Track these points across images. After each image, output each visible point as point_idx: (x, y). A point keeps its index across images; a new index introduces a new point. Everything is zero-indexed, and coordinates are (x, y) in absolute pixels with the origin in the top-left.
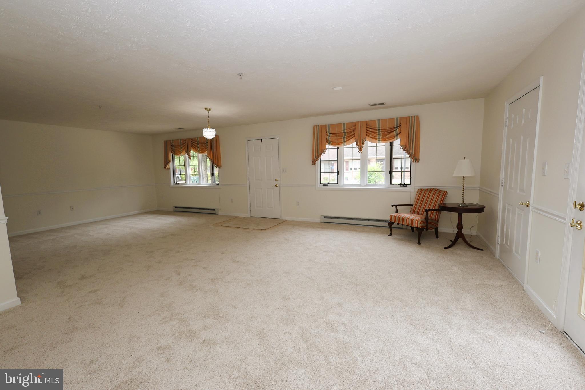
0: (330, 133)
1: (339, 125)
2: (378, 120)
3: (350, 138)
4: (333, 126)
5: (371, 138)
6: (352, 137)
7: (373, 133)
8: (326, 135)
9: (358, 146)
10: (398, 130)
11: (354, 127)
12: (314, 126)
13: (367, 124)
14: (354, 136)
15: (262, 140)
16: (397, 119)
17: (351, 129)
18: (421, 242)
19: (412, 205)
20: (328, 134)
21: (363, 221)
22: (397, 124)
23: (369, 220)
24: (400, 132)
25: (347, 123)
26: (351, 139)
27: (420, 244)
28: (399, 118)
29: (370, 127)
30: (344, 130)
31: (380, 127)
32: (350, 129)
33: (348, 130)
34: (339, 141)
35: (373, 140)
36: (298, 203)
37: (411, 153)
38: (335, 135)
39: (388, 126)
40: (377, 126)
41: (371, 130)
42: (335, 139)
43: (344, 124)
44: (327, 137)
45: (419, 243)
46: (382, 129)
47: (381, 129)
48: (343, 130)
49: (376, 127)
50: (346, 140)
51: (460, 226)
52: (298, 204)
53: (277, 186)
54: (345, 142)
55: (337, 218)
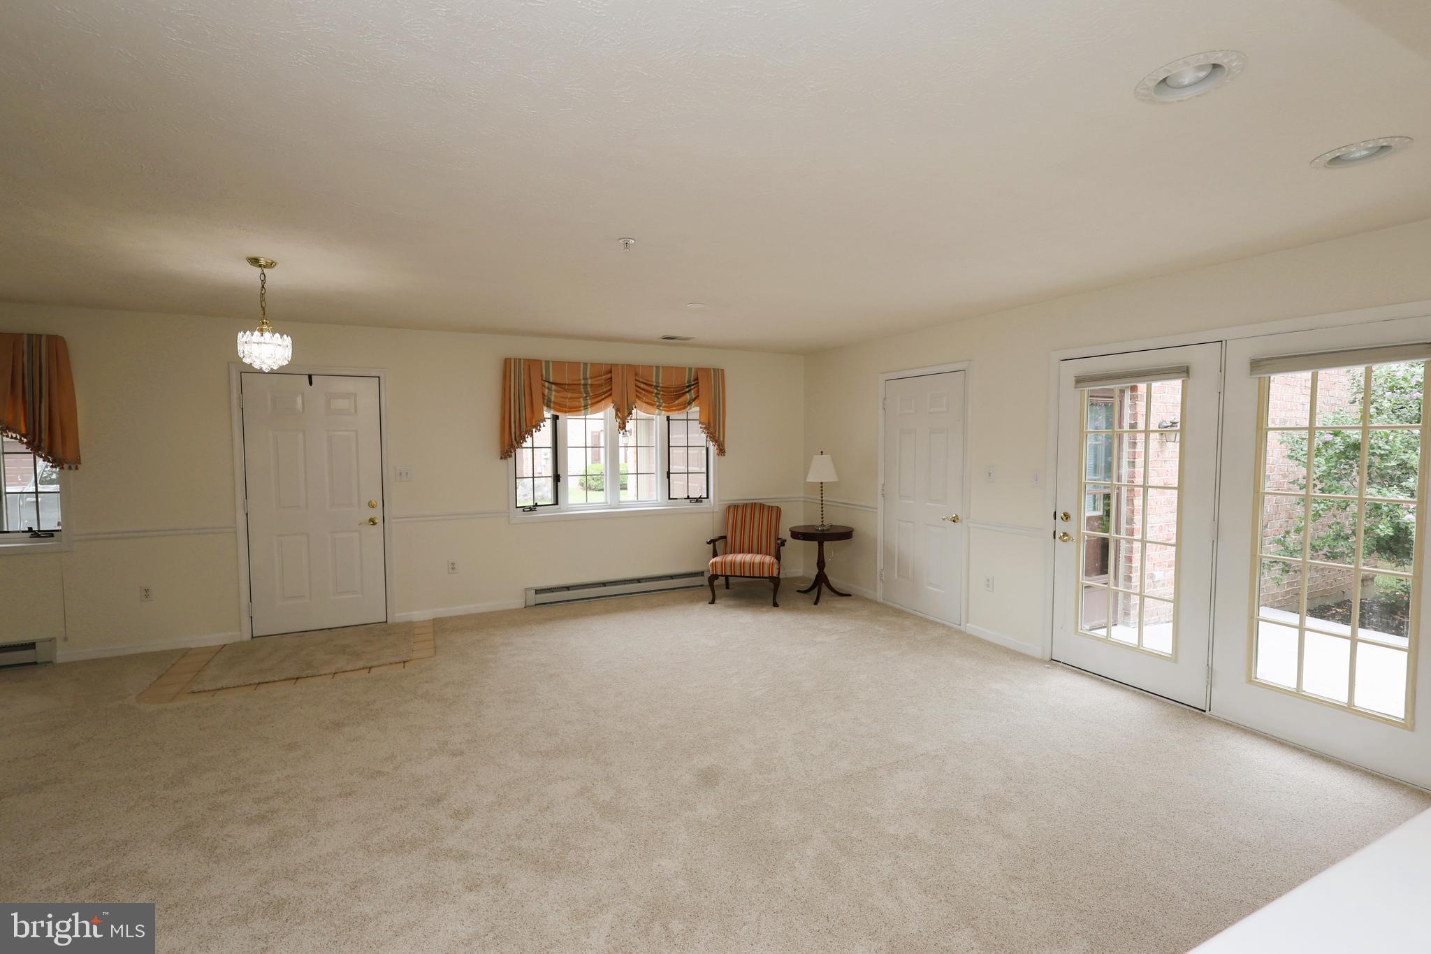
0: (551, 381)
1: (574, 365)
2: (656, 367)
3: (600, 398)
4: (559, 365)
5: (646, 403)
6: (603, 396)
7: (646, 393)
8: (543, 385)
9: (619, 418)
10: (692, 391)
11: (609, 376)
12: (507, 362)
13: (633, 369)
14: (611, 394)
15: (310, 377)
16: (690, 369)
17: (601, 378)
18: (778, 603)
19: (725, 537)
20: (547, 384)
21: (626, 586)
22: (689, 382)
23: (639, 580)
24: (698, 396)
25: (592, 365)
26: (603, 402)
27: (778, 606)
28: (693, 370)
29: (641, 380)
30: (585, 379)
31: (660, 381)
32: (599, 378)
33: (595, 379)
34: (576, 404)
35: (648, 407)
36: (453, 567)
37: (717, 438)
38: (562, 388)
39: (674, 382)
40: (654, 380)
41: (642, 386)
42: (566, 398)
43: (586, 364)
44: (546, 392)
45: (776, 605)
46: (664, 386)
47: (662, 387)
48: (582, 377)
49: (653, 382)
50: (589, 402)
51: (821, 564)
52: (453, 569)
53: (374, 524)
54: (586, 407)
55: (568, 588)
